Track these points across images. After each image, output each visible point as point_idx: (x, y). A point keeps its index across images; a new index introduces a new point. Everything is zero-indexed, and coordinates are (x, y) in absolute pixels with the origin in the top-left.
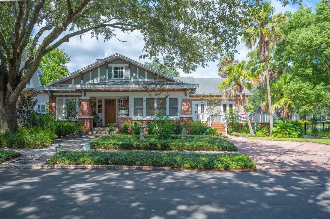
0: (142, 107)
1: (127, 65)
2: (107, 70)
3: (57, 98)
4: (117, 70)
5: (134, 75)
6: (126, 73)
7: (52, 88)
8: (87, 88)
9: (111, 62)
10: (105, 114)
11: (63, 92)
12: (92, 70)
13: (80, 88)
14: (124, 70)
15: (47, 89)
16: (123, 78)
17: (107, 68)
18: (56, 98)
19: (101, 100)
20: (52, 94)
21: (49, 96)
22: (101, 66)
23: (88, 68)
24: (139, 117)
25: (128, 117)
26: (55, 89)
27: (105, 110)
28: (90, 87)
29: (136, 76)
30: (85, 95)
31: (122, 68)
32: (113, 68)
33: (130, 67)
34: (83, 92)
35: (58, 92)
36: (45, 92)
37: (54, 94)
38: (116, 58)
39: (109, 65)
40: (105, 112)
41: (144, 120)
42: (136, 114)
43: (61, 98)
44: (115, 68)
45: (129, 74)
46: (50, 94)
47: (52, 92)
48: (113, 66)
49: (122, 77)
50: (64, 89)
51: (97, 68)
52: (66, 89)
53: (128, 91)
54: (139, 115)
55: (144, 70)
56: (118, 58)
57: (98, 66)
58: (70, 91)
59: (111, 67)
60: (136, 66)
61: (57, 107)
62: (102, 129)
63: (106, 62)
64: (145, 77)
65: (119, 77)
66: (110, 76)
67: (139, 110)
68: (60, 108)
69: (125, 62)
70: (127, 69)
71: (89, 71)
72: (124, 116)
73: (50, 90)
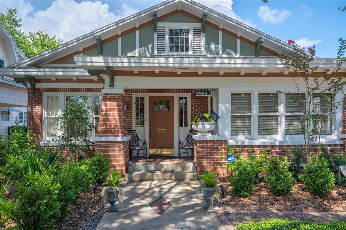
0: (249, 114)
1: (198, 25)
2: (156, 35)
3: (45, 95)
4: (177, 34)
5: (213, 46)
6: (197, 42)
7: (34, 72)
8: (120, 65)
9: (165, 18)
10: (150, 129)
11: (59, 80)
12: (123, 34)
13: (103, 64)
14: (191, 36)
15: (21, 72)
16: (190, 52)
17: (155, 30)
18: (44, 93)
19: (142, 99)
20: (34, 86)
21: (28, 89)
22: (142, 27)
23: (115, 27)
24: (242, 138)
25: (216, 138)
27: (150, 122)
29: (217, 48)
30: (112, 85)
31: (187, 32)
32: (167, 31)
33: (203, 29)
34: (107, 78)
35: (49, 80)
36: (18, 79)
37: (39, 86)
38: (176, 9)
39: (160, 25)
40: (150, 126)
41: (256, 146)
42: (235, 132)
43: (54, 94)
44: (171, 31)
45: (203, 43)
46: (29, 86)
47: (34, 80)
48: (168, 26)
49: (187, 50)
50: (60, 73)
51: (134, 29)
52: (65, 74)
53: (216, 75)
54: (241, 133)
55: (235, 36)
56: (180, 9)
57: (137, 26)
58: (75, 79)
59: (164, 29)
60: (217, 28)
61: (45, 114)
62: (152, 167)
63: (155, 15)
64: (236, 52)
65: (182, 50)
66: (161, 49)
67: (241, 120)
68: (53, 116)
69: (195, 18)
70: (197, 32)
71: (116, 37)
72: (209, 137)
73: (29, 74)
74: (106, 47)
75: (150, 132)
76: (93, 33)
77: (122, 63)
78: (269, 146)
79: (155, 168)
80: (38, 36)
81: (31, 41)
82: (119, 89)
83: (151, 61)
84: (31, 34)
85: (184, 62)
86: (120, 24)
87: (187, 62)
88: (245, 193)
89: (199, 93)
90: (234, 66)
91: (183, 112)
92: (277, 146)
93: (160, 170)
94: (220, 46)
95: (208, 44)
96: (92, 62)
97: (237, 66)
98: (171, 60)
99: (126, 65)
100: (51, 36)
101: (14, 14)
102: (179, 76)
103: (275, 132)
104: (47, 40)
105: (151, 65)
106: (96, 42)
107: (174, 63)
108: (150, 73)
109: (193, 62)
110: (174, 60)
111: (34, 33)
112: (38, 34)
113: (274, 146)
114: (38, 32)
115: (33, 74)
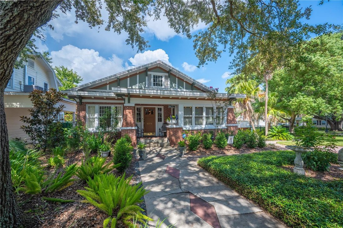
0: (191, 116)
1: (167, 74)
2: (147, 78)
3: (87, 106)
4: (157, 78)
5: (174, 85)
6: (166, 82)
7: (82, 93)
8: (135, 92)
9: (151, 70)
10: (144, 123)
11: (96, 98)
12: (131, 76)
13: (127, 92)
14: (163, 79)
15: (75, 94)
16: (163, 87)
17: (147, 75)
18: (87, 105)
19: (140, 108)
20: (81, 100)
21: (77, 102)
22: (140, 73)
23: (127, 72)
24: (188, 127)
25: (178, 127)
26: (86, 94)
28: (140, 92)
30: (129, 102)
31: (162, 77)
33: (169, 77)
34: (127, 99)
35: (90, 98)
36: (72, 97)
37: (84, 101)
38: (156, 66)
39: (149, 73)
40: (144, 121)
41: (194, 130)
42: (185, 124)
43: (93, 105)
44: (154, 76)
45: (169, 83)
46: (78, 100)
47: (81, 98)
48: (153, 74)
49: (162, 86)
50: (98, 94)
51: (136, 74)
52: (101, 95)
53: (177, 98)
54: (188, 124)
55: (183, 80)
56: (158, 66)
57: (138, 73)
58: (105, 98)
59: (151, 75)
60: (175, 76)
61: (87, 115)
62: (148, 141)
63: (147, 68)
64: (183, 88)
65: (159, 85)
66: (150, 84)
67: (188, 119)
68: (91, 117)
69: (165, 71)
70: (166, 78)
71: (127, 77)
72: (175, 126)
73: (79, 94)
74: (122, 82)
75: (144, 125)
76: (115, 75)
77: (136, 92)
78: (200, 130)
79: (149, 141)
80: (61, 69)
81: (56, 72)
82: (132, 104)
83: (150, 92)
84: (56, 67)
85: (165, 92)
86: (130, 72)
87: (166, 92)
88: (195, 149)
89: (170, 107)
90: (186, 95)
91: (160, 115)
92: (203, 130)
93: (152, 142)
94: (177, 85)
95: (171, 84)
96: (120, 91)
97: (188, 95)
98: (159, 91)
99: (138, 93)
100: (69, 69)
101: (47, 55)
102: (161, 98)
103: (202, 124)
104: (67, 71)
105: (150, 93)
106: (117, 79)
107: (160, 93)
108: (148, 97)
109: (169, 93)
110: (160, 92)
111: (58, 67)
112: (61, 67)
113: (202, 130)
114: (62, 67)
115: (82, 94)
